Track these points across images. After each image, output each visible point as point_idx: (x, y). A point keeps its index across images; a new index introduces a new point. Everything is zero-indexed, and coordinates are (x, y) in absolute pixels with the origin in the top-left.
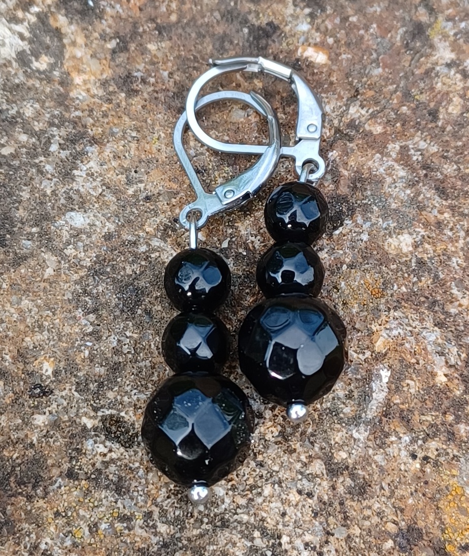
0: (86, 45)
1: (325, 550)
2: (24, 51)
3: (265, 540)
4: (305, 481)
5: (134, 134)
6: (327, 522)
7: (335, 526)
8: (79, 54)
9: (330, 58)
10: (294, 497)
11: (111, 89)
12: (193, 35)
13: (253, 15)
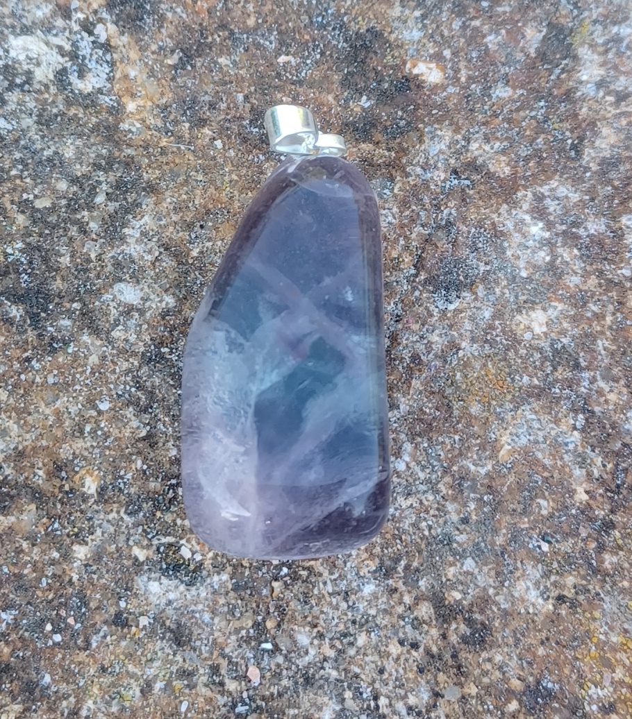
0: (141, 60)
1: (433, 715)
3: (358, 701)
4: (408, 628)
5: (200, 177)
6: (435, 679)
7: (446, 685)
8: (132, 74)
9: (445, 76)
10: (395, 649)
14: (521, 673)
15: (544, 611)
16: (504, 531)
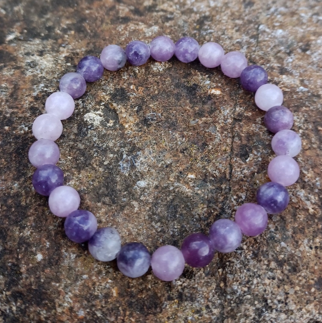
0: (126, 112)
1: (287, 301)
2: (102, 121)
3: (260, 304)
4: (270, 273)
5: (154, 142)
6: (284, 288)
7: (288, 289)
8: (124, 116)
9: (222, 92)
10: (267, 281)
11: (140, 126)
12: (165, 97)
13: (186, 83)
14: (312, 277)
15: (312, 253)
16: (290, 229)
